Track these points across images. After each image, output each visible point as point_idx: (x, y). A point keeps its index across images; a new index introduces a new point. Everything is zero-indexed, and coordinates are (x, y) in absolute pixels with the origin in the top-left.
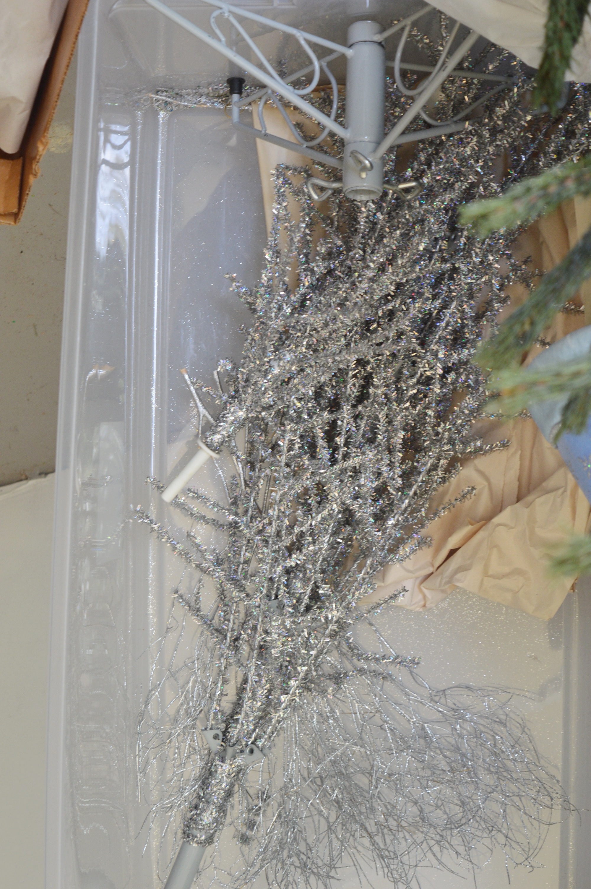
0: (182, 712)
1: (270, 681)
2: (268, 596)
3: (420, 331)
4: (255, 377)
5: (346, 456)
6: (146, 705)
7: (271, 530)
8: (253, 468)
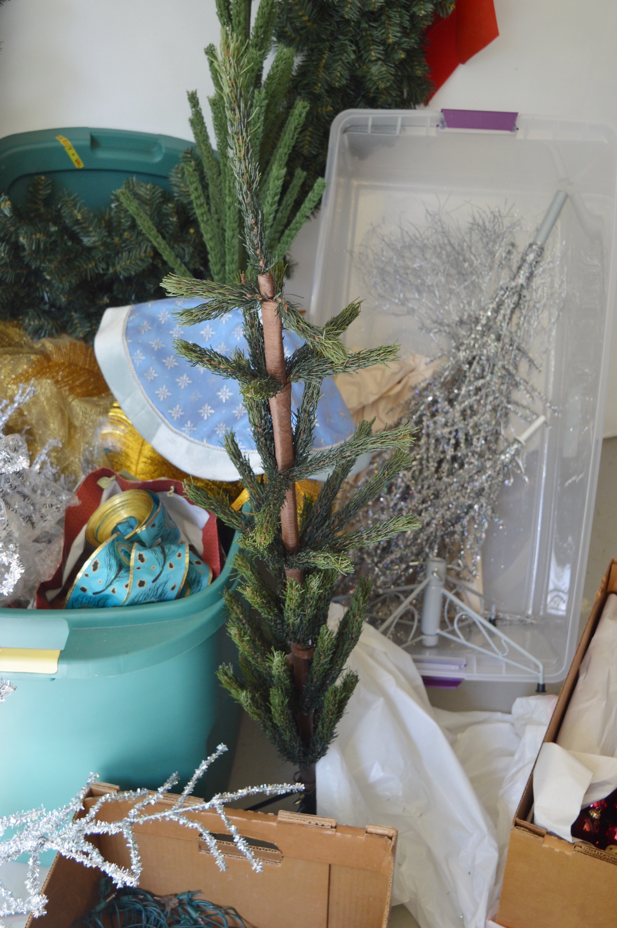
0: (541, 310)
1: (495, 323)
2: (494, 365)
3: (408, 494)
4: (494, 475)
5: (450, 433)
6: (559, 315)
7: (491, 398)
8: (497, 431)
